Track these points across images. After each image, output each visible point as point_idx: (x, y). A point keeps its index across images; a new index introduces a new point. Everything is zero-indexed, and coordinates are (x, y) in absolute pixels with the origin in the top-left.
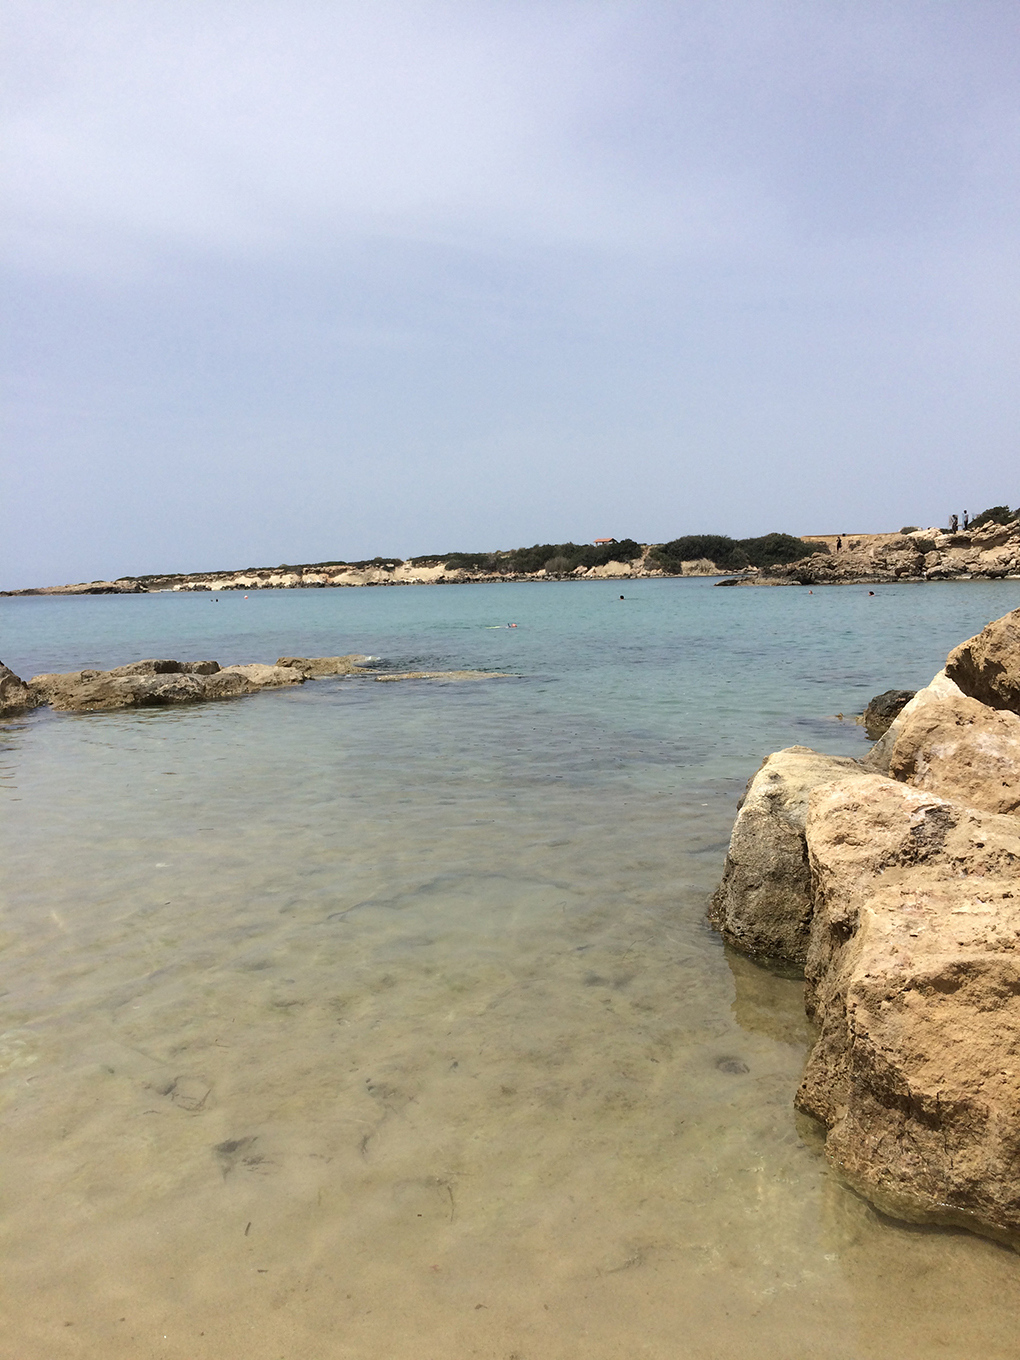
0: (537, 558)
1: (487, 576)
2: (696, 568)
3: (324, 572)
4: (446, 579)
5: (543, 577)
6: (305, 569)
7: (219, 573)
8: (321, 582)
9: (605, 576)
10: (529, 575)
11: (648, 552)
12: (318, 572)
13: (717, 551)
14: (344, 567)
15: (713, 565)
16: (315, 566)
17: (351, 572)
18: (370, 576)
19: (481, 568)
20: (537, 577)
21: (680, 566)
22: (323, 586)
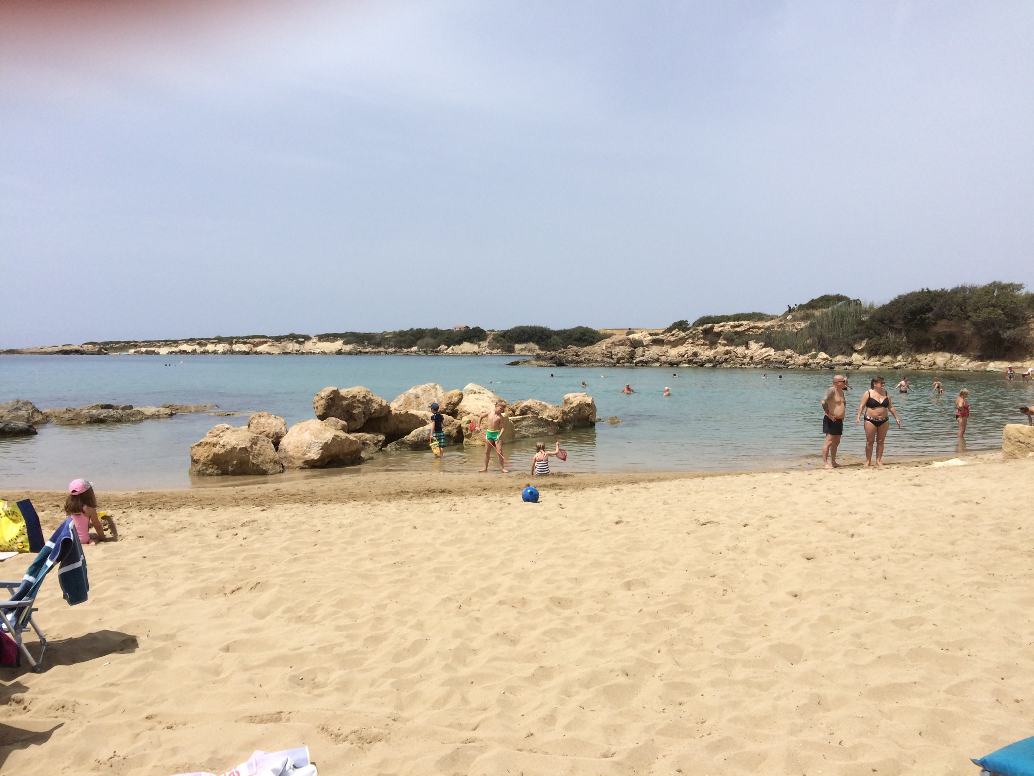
0: (411, 338)
1: (374, 350)
2: (525, 349)
3: (249, 343)
4: (343, 351)
5: (415, 352)
6: (235, 340)
7: (166, 341)
8: (247, 350)
9: (460, 352)
10: (405, 350)
11: (492, 336)
12: (245, 343)
13: (540, 337)
14: (265, 340)
15: (537, 347)
16: (243, 338)
17: (270, 344)
18: (285, 347)
19: (370, 344)
20: (411, 352)
21: (513, 348)
22: (248, 353)
